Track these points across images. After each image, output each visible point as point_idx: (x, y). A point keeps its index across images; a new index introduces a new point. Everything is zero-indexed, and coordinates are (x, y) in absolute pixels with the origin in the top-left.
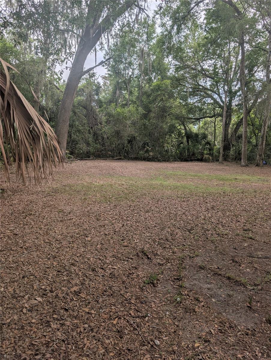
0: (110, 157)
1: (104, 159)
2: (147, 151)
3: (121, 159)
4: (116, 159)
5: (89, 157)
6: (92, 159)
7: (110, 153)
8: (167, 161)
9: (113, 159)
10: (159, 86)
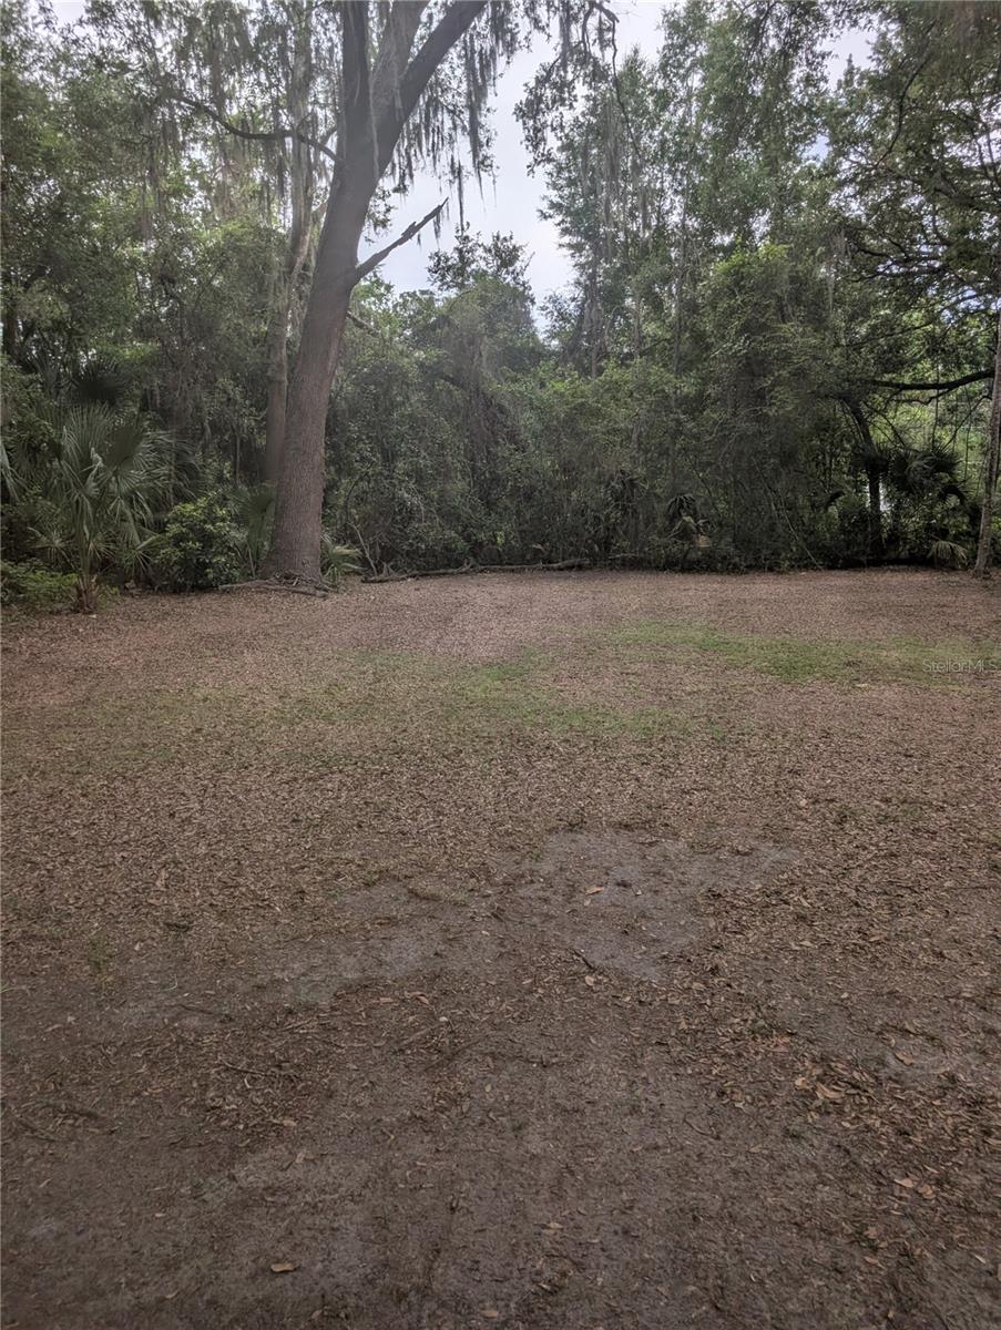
0: (534, 560)
1: (513, 571)
2: (685, 534)
3: (580, 567)
4: (560, 569)
5: (459, 564)
6: (466, 573)
7: (539, 546)
8: (771, 570)
9: (548, 569)
10: (737, 273)
